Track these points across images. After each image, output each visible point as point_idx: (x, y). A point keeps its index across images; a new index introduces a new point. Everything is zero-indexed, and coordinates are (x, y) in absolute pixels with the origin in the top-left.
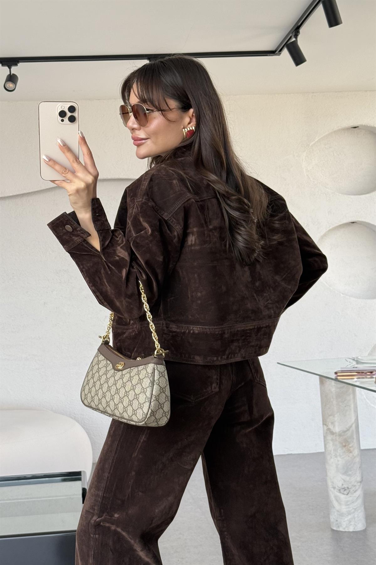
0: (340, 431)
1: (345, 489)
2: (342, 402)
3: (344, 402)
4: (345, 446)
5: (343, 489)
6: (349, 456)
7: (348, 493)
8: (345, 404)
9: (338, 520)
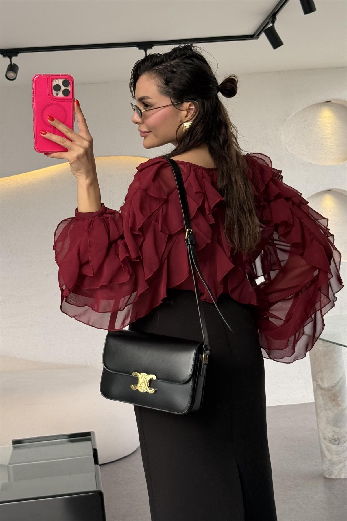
0: (328, 387)
1: (336, 439)
3: (331, 360)
4: (334, 400)
5: (333, 439)
6: (338, 410)
9: (330, 468)
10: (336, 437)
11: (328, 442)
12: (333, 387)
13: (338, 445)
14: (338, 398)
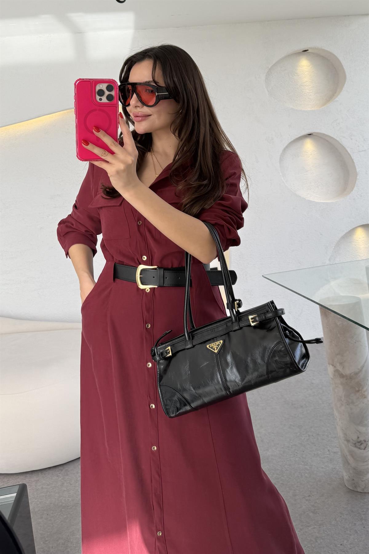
0: (351, 374)
1: (362, 442)
2: (351, 338)
3: (353, 338)
4: (358, 391)
5: (359, 442)
6: (363, 403)
7: (365, 448)
8: (354, 339)
9: (354, 479)
10: (362, 439)
11: (351, 445)
12: (356, 374)
13: (364, 449)
14: (363, 388)
